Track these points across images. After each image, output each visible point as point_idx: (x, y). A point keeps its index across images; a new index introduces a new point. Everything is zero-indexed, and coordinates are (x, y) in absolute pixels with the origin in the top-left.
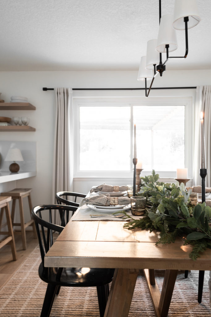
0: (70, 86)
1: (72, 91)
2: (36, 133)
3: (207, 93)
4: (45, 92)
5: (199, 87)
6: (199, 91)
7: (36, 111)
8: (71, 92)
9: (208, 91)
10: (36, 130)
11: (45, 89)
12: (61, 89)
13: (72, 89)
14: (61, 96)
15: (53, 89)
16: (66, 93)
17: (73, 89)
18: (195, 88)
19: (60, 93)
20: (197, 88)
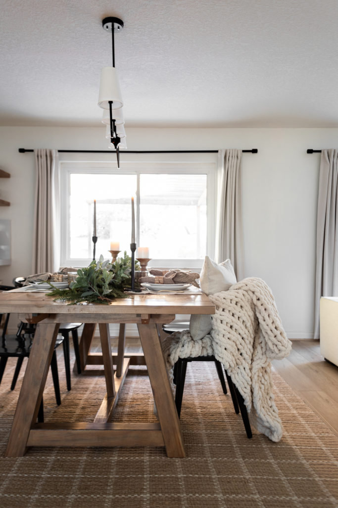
0: (55, 146)
1: (58, 153)
2: (11, 208)
3: (230, 158)
4: (22, 154)
5: (221, 150)
6: (221, 155)
7: (11, 179)
8: (55, 154)
9: (232, 157)
10: (11, 205)
11: (22, 151)
12: (42, 151)
13: (57, 151)
14: (43, 160)
15: (32, 151)
16: (49, 157)
17: (60, 151)
18: (217, 152)
19: (41, 156)
20: (219, 151)
